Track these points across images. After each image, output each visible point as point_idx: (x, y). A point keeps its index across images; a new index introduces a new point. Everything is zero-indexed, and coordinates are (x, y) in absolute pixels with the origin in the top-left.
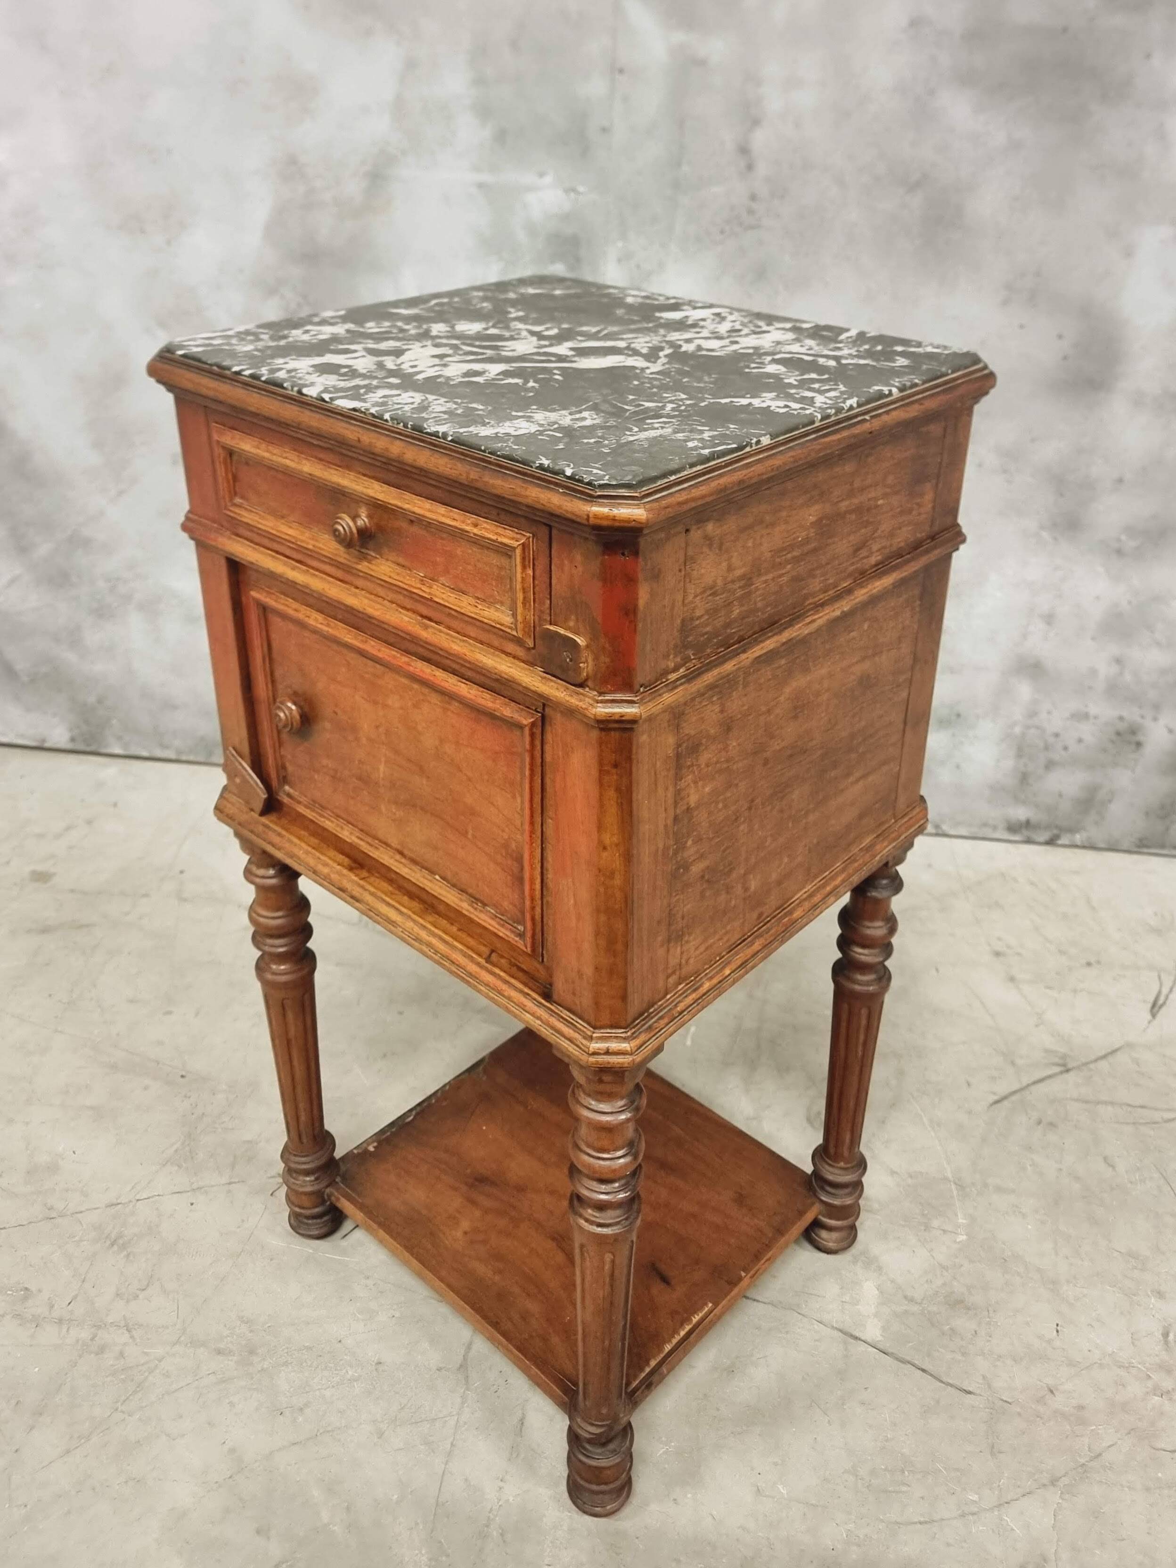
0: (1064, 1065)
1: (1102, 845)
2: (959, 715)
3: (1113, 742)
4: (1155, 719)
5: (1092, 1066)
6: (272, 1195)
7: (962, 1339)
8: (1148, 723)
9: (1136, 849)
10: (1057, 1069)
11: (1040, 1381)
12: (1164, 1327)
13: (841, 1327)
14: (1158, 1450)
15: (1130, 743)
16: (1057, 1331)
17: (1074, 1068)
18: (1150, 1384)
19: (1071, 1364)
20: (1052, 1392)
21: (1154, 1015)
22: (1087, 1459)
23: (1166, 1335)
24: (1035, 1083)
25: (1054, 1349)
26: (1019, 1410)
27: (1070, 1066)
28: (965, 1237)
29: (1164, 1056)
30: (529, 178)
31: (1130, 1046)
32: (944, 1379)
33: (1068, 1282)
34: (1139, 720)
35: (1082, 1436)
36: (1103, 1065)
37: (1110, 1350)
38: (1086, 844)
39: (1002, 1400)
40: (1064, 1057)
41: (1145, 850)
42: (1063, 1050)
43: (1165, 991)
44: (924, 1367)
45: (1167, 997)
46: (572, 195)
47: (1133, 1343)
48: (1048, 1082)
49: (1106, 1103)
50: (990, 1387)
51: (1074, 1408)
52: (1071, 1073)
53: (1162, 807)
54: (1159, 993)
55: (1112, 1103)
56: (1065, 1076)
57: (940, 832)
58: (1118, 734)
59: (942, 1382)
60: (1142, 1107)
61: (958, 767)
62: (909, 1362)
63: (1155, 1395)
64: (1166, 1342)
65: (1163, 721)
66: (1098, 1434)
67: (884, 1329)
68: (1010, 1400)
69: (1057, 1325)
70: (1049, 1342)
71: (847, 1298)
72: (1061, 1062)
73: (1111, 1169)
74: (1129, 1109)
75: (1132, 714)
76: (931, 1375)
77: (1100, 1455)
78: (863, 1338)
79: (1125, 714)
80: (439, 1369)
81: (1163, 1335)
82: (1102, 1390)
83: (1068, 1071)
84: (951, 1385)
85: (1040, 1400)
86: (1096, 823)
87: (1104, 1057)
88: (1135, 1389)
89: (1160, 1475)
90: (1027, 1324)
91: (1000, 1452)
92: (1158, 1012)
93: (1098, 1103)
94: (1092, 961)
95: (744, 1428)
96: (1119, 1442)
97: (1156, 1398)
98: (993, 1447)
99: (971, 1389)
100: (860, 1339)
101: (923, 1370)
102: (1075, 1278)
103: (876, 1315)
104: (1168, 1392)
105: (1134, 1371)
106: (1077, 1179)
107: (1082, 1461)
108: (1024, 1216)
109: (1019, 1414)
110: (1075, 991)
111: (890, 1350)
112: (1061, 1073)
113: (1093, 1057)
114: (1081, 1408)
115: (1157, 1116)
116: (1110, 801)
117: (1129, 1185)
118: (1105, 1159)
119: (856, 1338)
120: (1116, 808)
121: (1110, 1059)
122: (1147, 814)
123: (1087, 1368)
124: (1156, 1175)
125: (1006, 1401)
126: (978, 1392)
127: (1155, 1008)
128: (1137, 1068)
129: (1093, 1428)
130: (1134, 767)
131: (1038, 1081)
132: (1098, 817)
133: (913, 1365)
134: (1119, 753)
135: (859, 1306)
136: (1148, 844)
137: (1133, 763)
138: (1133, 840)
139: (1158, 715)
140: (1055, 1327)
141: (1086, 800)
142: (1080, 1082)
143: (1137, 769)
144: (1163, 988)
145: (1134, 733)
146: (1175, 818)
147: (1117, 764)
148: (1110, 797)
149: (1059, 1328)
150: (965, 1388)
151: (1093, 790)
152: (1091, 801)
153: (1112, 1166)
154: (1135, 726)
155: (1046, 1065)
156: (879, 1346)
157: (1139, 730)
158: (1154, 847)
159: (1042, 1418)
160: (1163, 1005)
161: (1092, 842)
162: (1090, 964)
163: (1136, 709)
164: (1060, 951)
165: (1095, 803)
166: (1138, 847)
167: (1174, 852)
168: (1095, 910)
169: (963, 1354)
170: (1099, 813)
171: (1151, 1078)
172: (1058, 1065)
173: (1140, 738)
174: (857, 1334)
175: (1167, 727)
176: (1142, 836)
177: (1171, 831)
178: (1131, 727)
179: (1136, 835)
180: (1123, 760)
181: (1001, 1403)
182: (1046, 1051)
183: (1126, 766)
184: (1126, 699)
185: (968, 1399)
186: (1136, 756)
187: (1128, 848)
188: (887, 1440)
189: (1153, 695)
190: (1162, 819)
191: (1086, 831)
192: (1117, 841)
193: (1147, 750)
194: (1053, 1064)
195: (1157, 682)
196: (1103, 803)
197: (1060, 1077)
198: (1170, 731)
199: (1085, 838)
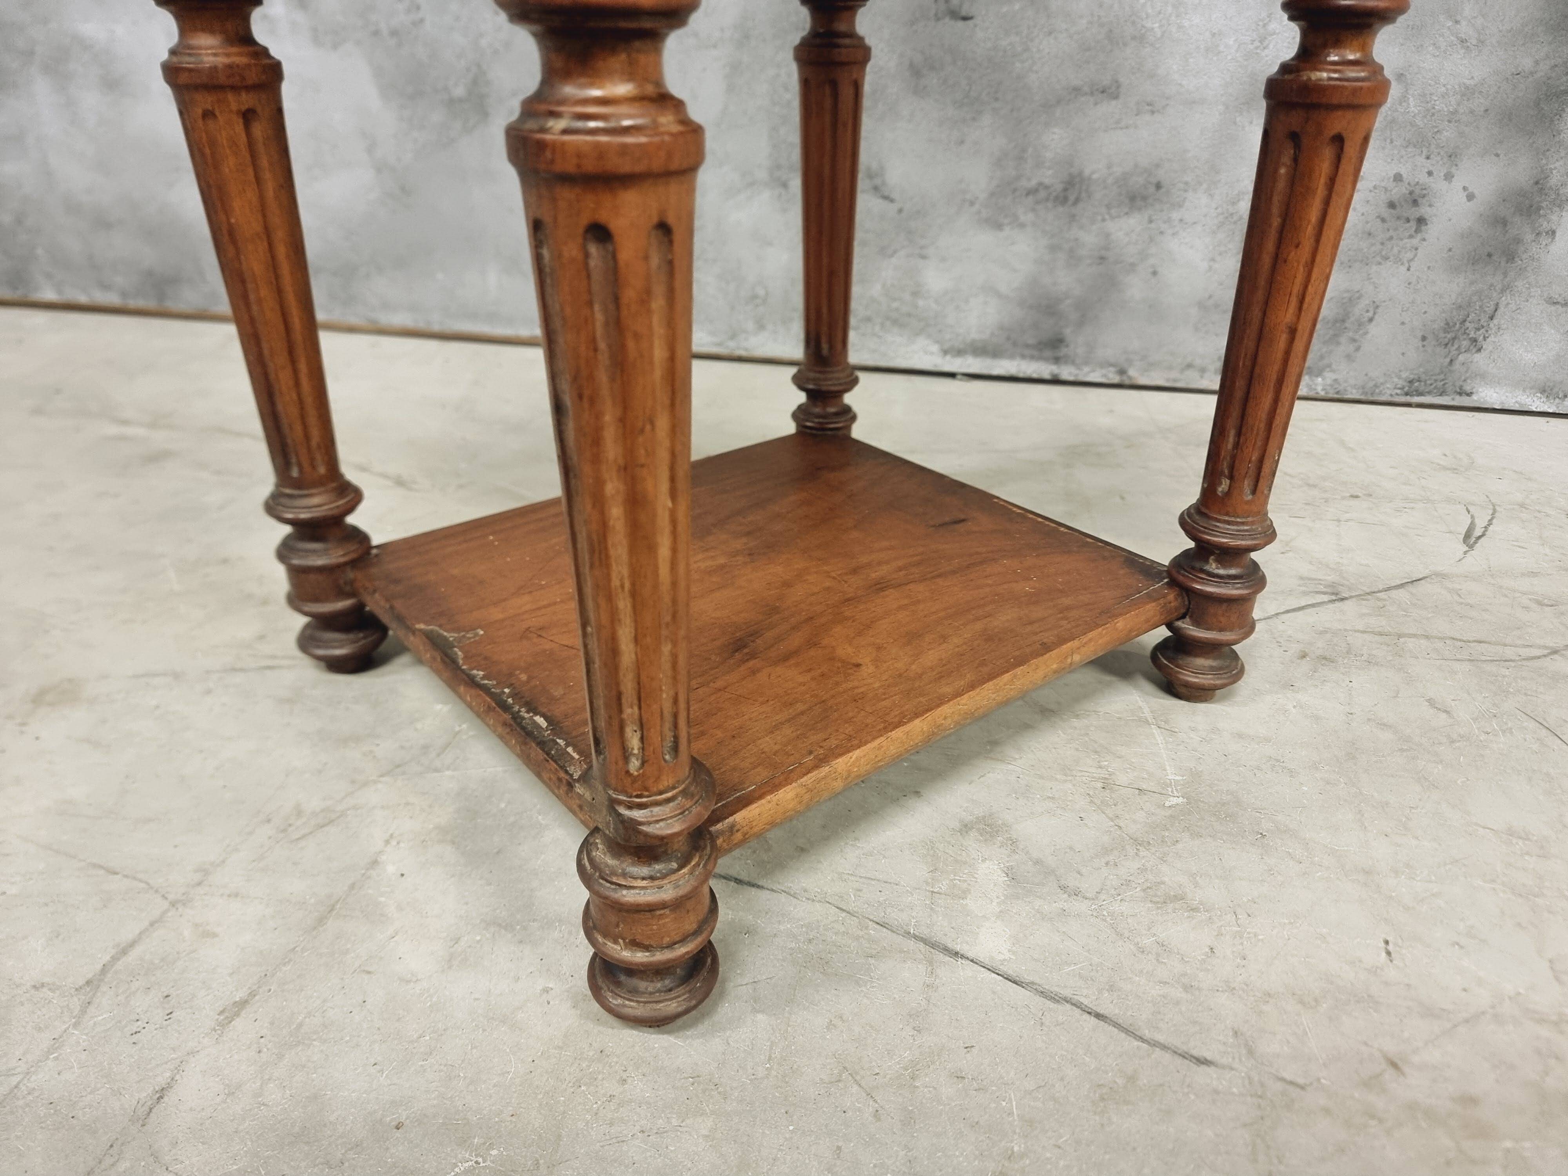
0: (1336, 594)
1: (1357, 396)
2: (1158, 186)
4: (1449, 177)
5: (1382, 595)
8: (1438, 184)
9: (1403, 399)
10: (1326, 598)
11: (1366, 1044)
13: (924, 932)
15: (1408, 220)
16: (1389, 953)
17: (1351, 597)
19: (1430, 1012)
20: (1394, 1065)
21: (1471, 547)
24: (1288, 612)
25: (1386, 984)
26: (1323, 1101)
27: (1346, 595)
28: (1181, 800)
29: (1501, 587)
31: (1442, 576)
32: (1147, 1034)
33: (1396, 872)
34: (1423, 178)
36: (1401, 594)
37: (1509, 989)
38: (1331, 396)
39: (1283, 1080)
40: (1333, 585)
42: (1331, 578)
43: (1480, 524)
44: (1100, 1010)
45: (1485, 528)
49: (1414, 636)
50: (1251, 1052)
51: (1454, 1100)
52: (1348, 602)
53: (1448, 326)
54: (1473, 523)
55: (1427, 637)
56: (1339, 604)
57: (1127, 382)
58: (1392, 205)
59: (1142, 1039)
60: (1479, 641)
61: (1155, 273)
62: (1067, 1000)
65: (1458, 183)
67: (1016, 940)
68: (1301, 1081)
69: (1387, 942)
70: (1372, 971)
72: (1329, 590)
73: (1444, 714)
74: (1459, 644)
75: (1416, 169)
76: (1116, 1025)
78: (970, 955)
79: (1404, 172)
82: (1512, 1067)
83: (1342, 599)
84: (1164, 1047)
85: (1371, 1083)
86: (1349, 357)
87: (1402, 586)
90: (1324, 938)
92: (1475, 543)
93: (1400, 636)
94: (1361, 495)
95: (675, 1122)
99: (1208, 1055)
100: (963, 957)
101: (1098, 1016)
102: (1408, 866)
103: (1001, 915)
106: (1384, 726)
108: (1292, 773)
109: (1327, 1111)
110: (1339, 521)
111: (1028, 978)
112: (1332, 601)
113: (1384, 586)
114: (1469, 1101)
115: (1509, 652)
116: (1371, 320)
117: (1483, 737)
118: (1431, 702)
119: (955, 954)
120: (1378, 332)
121: (1410, 588)
122: (1424, 338)
123: (1467, 1021)
124: (1530, 724)
125: (1292, 1083)
126: (1224, 1061)
127: (1470, 538)
128: (1456, 598)
129: (1508, 1144)
130: (1410, 261)
131: (1294, 610)
132: (1352, 348)
133: (1077, 1005)
134: (1391, 238)
135: (968, 901)
136: (1422, 388)
137: (1410, 255)
138: (1401, 383)
139: (1453, 170)
140: (1383, 945)
141: (1336, 321)
142: (1365, 611)
143: (1414, 265)
144: (1477, 521)
145: (1415, 203)
146: (1465, 343)
147: (1387, 258)
148: (1370, 314)
149: (1391, 947)
150: (1195, 1053)
151: (1350, 300)
152: (1343, 321)
153: (1446, 711)
154: (1417, 191)
155: (1305, 593)
156: (1003, 969)
157: (1424, 196)
158: (1429, 393)
159: (1381, 1121)
160: (1479, 537)
161: (1341, 388)
162: (1357, 497)
163: (1420, 160)
164: (1309, 485)
165: (1347, 325)
166: (1407, 394)
167: (1459, 401)
168: (1353, 450)
169: (1188, 988)
170: (1354, 340)
171: (1486, 610)
172: (1325, 593)
173: (1424, 210)
174: (958, 948)
175: (1465, 189)
176: (1412, 377)
177: (1457, 366)
178: (1411, 193)
179: (1404, 375)
180: (1396, 250)
181: (1279, 1086)
182: (1302, 578)
183: (1399, 261)
184: (1409, 144)
185: (1202, 1076)
186: (1415, 241)
187: (1390, 399)
188: (1011, 1157)
189: (1448, 134)
190: (1446, 345)
191: (1333, 371)
192: (1376, 386)
193: (1433, 230)
194: (1317, 592)
195: (1455, 112)
196: (1360, 324)
197: (1331, 606)
198: (1470, 197)
199: (1329, 381)
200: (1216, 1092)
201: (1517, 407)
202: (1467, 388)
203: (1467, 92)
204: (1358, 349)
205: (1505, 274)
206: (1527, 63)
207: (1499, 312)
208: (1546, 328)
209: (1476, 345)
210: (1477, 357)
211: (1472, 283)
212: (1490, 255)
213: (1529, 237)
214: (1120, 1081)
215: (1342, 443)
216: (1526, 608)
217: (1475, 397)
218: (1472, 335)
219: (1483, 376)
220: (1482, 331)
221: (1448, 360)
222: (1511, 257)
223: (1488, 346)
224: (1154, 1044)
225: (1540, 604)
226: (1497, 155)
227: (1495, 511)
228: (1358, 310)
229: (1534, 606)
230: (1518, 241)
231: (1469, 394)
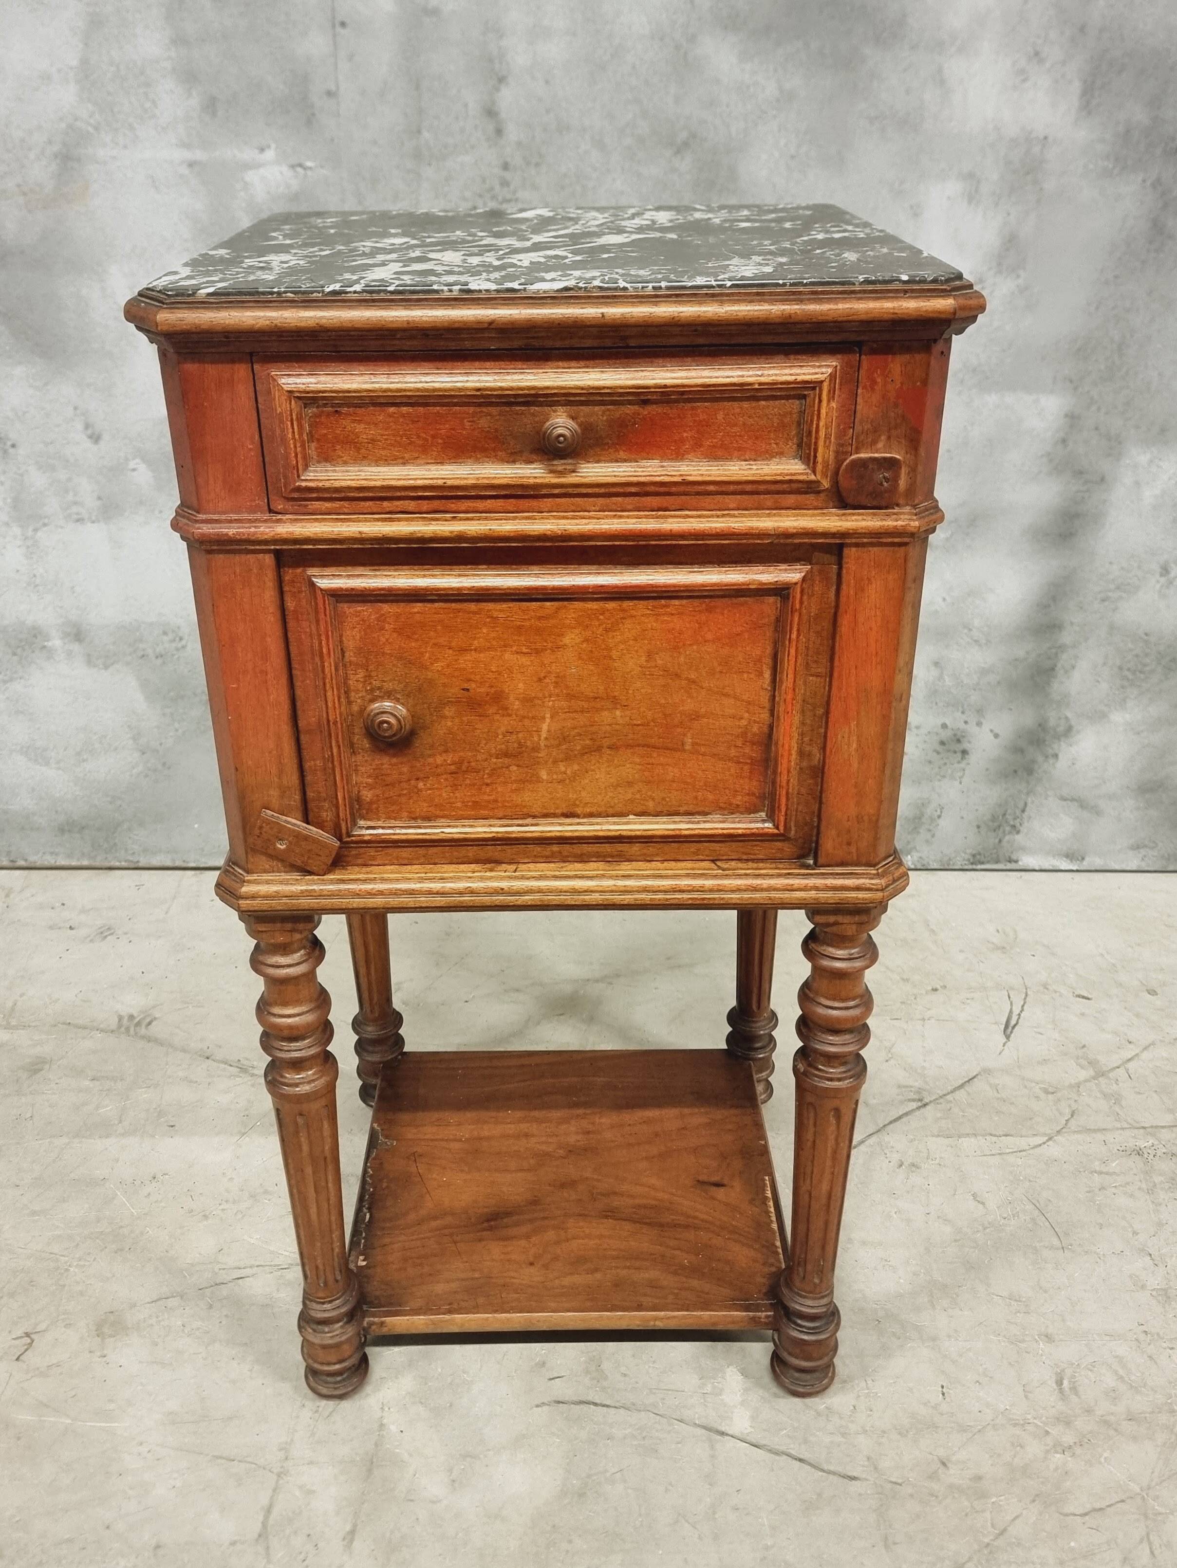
0: (920, 1100)
1: (936, 866)
3: (938, 753)
4: (979, 724)
5: (949, 1097)
6: (17, 1359)
7: (841, 1418)
8: (972, 729)
9: (970, 867)
10: (914, 1105)
11: (931, 1454)
12: (1057, 1374)
13: (705, 1422)
14: (1067, 1515)
15: (955, 752)
16: (943, 1394)
17: (931, 1102)
18: (1049, 1441)
19: (963, 1429)
20: (944, 1464)
21: (1008, 1037)
22: (992, 1537)
23: (1059, 1383)
24: (891, 1122)
25: (942, 1414)
26: (910, 1491)
27: (926, 1100)
29: (1023, 1079)
30: (248, 154)
31: (987, 1071)
32: (824, 1467)
33: (949, 1337)
34: (962, 726)
35: (983, 1511)
36: (961, 1095)
37: (1002, 1407)
38: (919, 867)
39: (891, 1482)
40: (919, 1091)
41: (979, 867)
42: (918, 1084)
43: (1016, 1011)
44: (801, 1457)
45: (1019, 1015)
46: (299, 169)
47: (1026, 1397)
48: (904, 1120)
50: (876, 1468)
51: (970, 1479)
52: (928, 1107)
53: (994, 818)
54: (1011, 1012)
55: (975, 1136)
56: (922, 1110)
58: (942, 743)
59: (823, 1471)
60: (1006, 1135)
62: (783, 1453)
63: (1057, 1452)
64: (1061, 1391)
65: (986, 727)
66: (1000, 1506)
67: (753, 1418)
68: (900, 1481)
69: (943, 1387)
70: (935, 1407)
71: (709, 1388)
72: (916, 1097)
73: (981, 1206)
74: (994, 1139)
75: (955, 720)
76: (810, 1464)
77: (1005, 1530)
78: (730, 1432)
79: (948, 723)
80: (233, 1543)
81: (1057, 1383)
82: (999, 1455)
83: (925, 1105)
84: (834, 1473)
85: (933, 1476)
86: (930, 841)
87: (961, 1086)
88: (1034, 1449)
89: (1072, 1544)
90: (911, 1390)
91: (895, 1544)
92: (1011, 1032)
94: (938, 987)
96: (1025, 1512)
97: (1058, 1456)
98: (886, 1539)
99: (855, 1474)
100: (727, 1435)
101: (801, 1460)
102: (956, 1331)
103: (742, 1403)
104: (1070, 1447)
105: (1028, 1427)
106: (947, 1221)
107: (986, 1540)
108: (894, 1269)
109: (911, 1496)
110: (924, 1019)
111: (763, 1442)
112: (919, 1108)
113: (950, 1088)
114: (978, 1478)
115: (1023, 1144)
116: (939, 817)
117: (1002, 1221)
118: (974, 1196)
119: (723, 1434)
120: (945, 824)
121: (967, 1088)
122: (978, 827)
123: (979, 1431)
124: (1030, 1207)
125: (896, 1483)
126: (864, 1476)
127: (1008, 1029)
128: (996, 1094)
129: (994, 1500)
130: (961, 777)
131: (895, 1120)
132: (929, 836)
133: (789, 1455)
134: (945, 764)
135: (723, 1397)
136: (982, 859)
137: (960, 774)
138: (967, 857)
139: (982, 720)
140: (940, 1389)
141: (915, 818)
142: (939, 1115)
143: (964, 780)
144: (1014, 1008)
145: (959, 741)
146: (1008, 829)
147: (944, 777)
148: (939, 813)
149: (944, 1390)
150: (850, 1474)
151: (921, 806)
152: (920, 818)
153: (983, 1203)
154: (959, 733)
155: (902, 1102)
156: (748, 1438)
157: (964, 737)
158: (988, 862)
159: (937, 1497)
160: (1015, 1025)
161: (925, 862)
162: (936, 990)
163: (958, 714)
164: (903, 979)
165: (924, 820)
166: (972, 864)
167: (1009, 866)
168: (933, 931)
169: (844, 1435)
170: (929, 830)
171: (1012, 1103)
172: (914, 1100)
173: (965, 745)
174: (723, 1429)
175: (991, 731)
176: (974, 852)
177: (1004, 843)
178: (955, 735)
179: (968, 851)
180: (950, 771)
181: (889, 1486)
182: (899, 1087)
183: (952, 778)
184: (948, 705)
185: (855, 1486)
186: (963, 765)
187: (961, 867)
188: (767, 1548)
189: (975, 698)
190: (995, 831)
191: (917, 851)
192: (950, 859)
193: (973, 758)
194: (910, 1100)
195: (978, 684)
196: (932, 820)
197: (917, 1113)
198: (996, 736)
199: (915, 858)
200: (860, 1495)
201: (1051, 868)
202: (1014, 857)
203: (984, 672)
204: (933, 836)
205: (1028, 782)
206: (1021, 654)
207: (1027, 809)
208: (1062, 815)
209: (1015, 829)
210: (1017, 837)
211: (1006, 789)
212: (1015, 772)
213: (1040, 759)
214: (815, 1497)
215: (927, 924)
216: (1037, 1098)
217: (1020, 863)
218: (1012, 823)
219: (1023, 849)
220: (1018, 820)
221: (997, 841)
222: (1030, 771)
223: (1024, 829)
224: (829, 1472)
225: (1047, 1092)
226: (1011, 709)
227: (1026, 995)
228: (929, 811)
229: (1042, 1095)
230: (1034, 761)
231: (1016, 862)
